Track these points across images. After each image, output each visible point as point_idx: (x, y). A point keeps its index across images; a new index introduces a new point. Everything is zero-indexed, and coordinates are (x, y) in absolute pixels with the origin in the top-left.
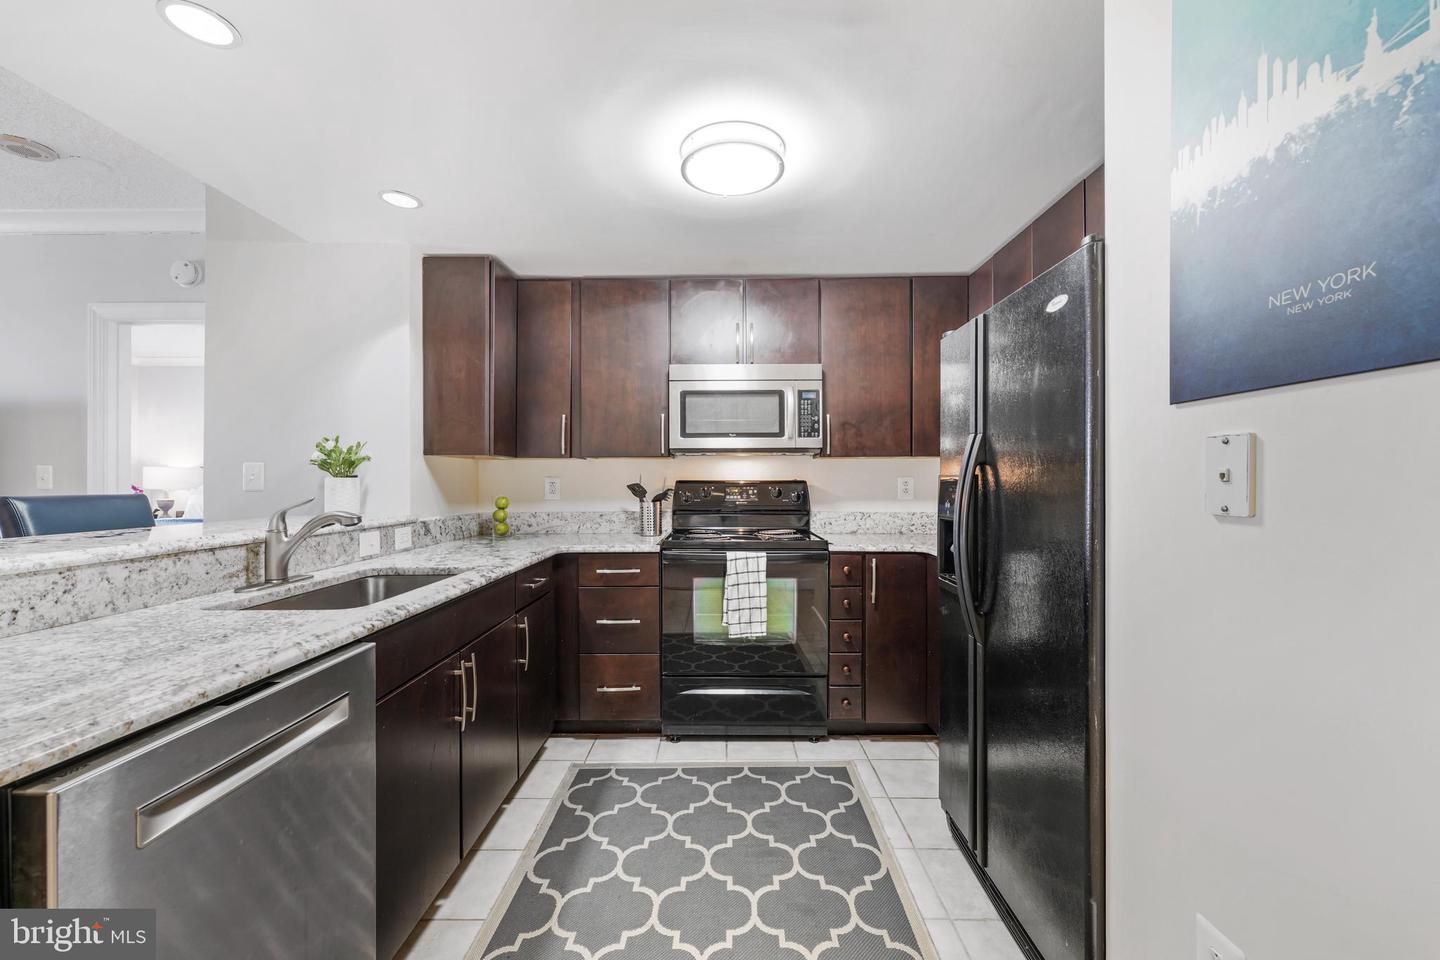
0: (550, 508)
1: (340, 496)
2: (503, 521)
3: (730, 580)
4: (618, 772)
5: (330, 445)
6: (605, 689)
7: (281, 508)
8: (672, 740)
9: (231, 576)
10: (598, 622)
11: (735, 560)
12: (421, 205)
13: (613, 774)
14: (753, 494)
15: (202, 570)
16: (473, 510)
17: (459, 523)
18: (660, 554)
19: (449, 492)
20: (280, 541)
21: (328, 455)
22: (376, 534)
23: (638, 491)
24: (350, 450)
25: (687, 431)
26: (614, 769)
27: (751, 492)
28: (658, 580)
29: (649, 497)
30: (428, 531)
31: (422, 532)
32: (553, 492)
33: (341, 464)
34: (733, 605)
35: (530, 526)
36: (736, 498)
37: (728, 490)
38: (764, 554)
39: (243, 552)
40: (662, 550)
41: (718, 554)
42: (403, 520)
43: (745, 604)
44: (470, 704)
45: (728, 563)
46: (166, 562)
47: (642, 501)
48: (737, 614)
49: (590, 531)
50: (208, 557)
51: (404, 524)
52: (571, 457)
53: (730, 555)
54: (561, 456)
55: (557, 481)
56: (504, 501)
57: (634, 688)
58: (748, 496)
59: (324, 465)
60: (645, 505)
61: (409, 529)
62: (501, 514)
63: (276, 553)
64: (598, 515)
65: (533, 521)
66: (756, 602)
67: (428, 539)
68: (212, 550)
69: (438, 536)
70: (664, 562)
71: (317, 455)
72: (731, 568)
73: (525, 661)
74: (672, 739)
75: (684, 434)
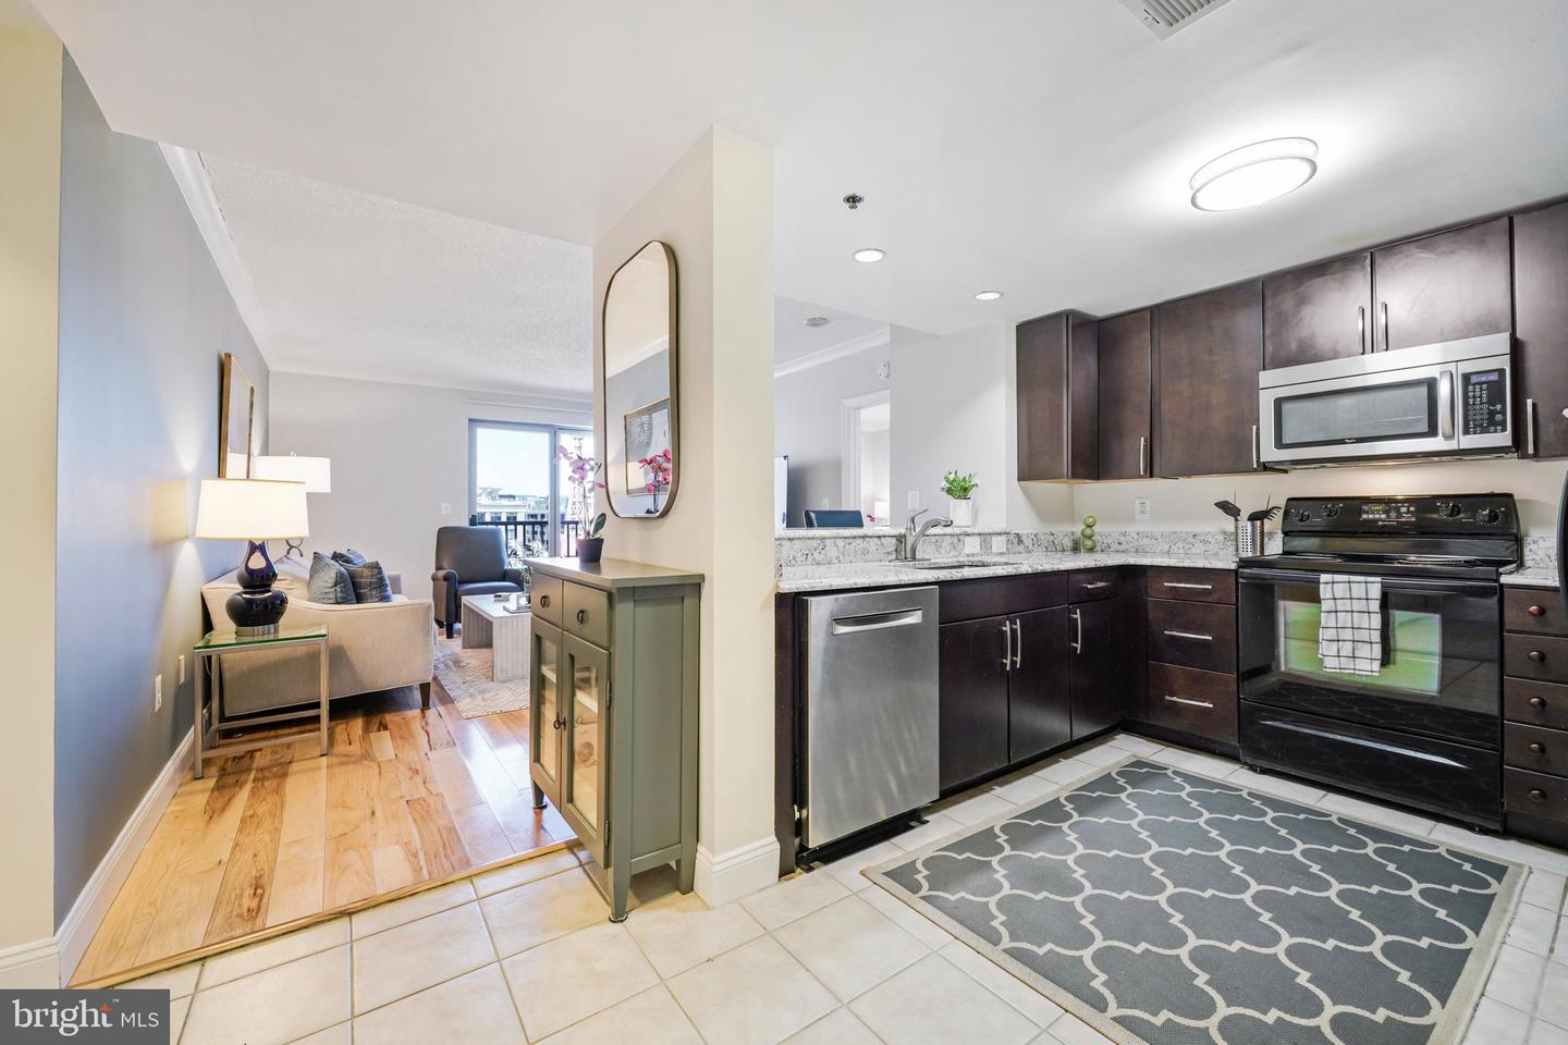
0: (1141, 528)
1: (960, 511)
2: (1090, 537)
3: (1326, 605)
4: (1175, 772)
5: (952, 477)
6: (1175, 699)
7: (912, 515)
8: (1255, 771)
9: (889, 553)
10: (1166, 632)
11: (1332, 586)
12: (1002, 295)
13: (1169, 773)
14: (1408, 512)
15: (874, 548)
16: (1068, 528)
17: (1051, 538)
18: (1236, 572)
19: (1042, 512)
20: (911, 534)
21: (951, 483)
22: (978, 538)
23: (1228, 508)
24: (964, 479)
25: (1284, 442)
26: (1172, 769)
27: (1404, 510)
28: (1234, 600)
29: (1244, 515)
30: (1020, 542)
31: (1015, 541)
32: (1142, 512)
33: (960, 490)
34: (1331, 634)
35: (1120, 544)
36: (1376, 515)
37: (1364, 507)
38: (1379, 579)
39: (894, 540)
40: (1239, 567)
41: (1310, 575)
42: (998, 531)
43: (1347, 634)
44: (1014, 654)
45: (1322, 586)
46: (859, 541)
47: (1236, 520)
48: (1334, 646)
49: (1182, 551)
50: (876, 540)
51: (999, 534)
52: (1151, 476)
53: (1324, 577)
54: (1140, 477)
55: (1148, 502)
56: (1091, 520)
57: (1206, 705)
58: (1400, 514)
59: (949, 491)
60: (1240, 524)
61: (1004, 538)
62: (1088, 532)
63: (910, 541)
64: (1191, 535)
65: (1122, 539)
66: (1364, 635)
67: (1021, 548)
68: (879, 537)
69: (1031, 546)
70: (1241, 580)
71: (945, 484)
72: (1324, 591)
73: (1079, 646)
74: (1253, 768)
75: (1280, 444)
